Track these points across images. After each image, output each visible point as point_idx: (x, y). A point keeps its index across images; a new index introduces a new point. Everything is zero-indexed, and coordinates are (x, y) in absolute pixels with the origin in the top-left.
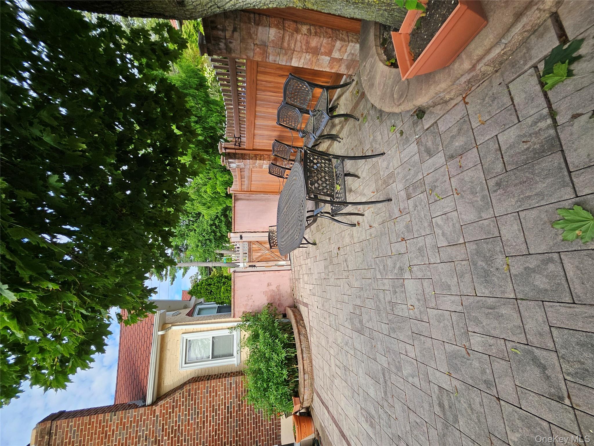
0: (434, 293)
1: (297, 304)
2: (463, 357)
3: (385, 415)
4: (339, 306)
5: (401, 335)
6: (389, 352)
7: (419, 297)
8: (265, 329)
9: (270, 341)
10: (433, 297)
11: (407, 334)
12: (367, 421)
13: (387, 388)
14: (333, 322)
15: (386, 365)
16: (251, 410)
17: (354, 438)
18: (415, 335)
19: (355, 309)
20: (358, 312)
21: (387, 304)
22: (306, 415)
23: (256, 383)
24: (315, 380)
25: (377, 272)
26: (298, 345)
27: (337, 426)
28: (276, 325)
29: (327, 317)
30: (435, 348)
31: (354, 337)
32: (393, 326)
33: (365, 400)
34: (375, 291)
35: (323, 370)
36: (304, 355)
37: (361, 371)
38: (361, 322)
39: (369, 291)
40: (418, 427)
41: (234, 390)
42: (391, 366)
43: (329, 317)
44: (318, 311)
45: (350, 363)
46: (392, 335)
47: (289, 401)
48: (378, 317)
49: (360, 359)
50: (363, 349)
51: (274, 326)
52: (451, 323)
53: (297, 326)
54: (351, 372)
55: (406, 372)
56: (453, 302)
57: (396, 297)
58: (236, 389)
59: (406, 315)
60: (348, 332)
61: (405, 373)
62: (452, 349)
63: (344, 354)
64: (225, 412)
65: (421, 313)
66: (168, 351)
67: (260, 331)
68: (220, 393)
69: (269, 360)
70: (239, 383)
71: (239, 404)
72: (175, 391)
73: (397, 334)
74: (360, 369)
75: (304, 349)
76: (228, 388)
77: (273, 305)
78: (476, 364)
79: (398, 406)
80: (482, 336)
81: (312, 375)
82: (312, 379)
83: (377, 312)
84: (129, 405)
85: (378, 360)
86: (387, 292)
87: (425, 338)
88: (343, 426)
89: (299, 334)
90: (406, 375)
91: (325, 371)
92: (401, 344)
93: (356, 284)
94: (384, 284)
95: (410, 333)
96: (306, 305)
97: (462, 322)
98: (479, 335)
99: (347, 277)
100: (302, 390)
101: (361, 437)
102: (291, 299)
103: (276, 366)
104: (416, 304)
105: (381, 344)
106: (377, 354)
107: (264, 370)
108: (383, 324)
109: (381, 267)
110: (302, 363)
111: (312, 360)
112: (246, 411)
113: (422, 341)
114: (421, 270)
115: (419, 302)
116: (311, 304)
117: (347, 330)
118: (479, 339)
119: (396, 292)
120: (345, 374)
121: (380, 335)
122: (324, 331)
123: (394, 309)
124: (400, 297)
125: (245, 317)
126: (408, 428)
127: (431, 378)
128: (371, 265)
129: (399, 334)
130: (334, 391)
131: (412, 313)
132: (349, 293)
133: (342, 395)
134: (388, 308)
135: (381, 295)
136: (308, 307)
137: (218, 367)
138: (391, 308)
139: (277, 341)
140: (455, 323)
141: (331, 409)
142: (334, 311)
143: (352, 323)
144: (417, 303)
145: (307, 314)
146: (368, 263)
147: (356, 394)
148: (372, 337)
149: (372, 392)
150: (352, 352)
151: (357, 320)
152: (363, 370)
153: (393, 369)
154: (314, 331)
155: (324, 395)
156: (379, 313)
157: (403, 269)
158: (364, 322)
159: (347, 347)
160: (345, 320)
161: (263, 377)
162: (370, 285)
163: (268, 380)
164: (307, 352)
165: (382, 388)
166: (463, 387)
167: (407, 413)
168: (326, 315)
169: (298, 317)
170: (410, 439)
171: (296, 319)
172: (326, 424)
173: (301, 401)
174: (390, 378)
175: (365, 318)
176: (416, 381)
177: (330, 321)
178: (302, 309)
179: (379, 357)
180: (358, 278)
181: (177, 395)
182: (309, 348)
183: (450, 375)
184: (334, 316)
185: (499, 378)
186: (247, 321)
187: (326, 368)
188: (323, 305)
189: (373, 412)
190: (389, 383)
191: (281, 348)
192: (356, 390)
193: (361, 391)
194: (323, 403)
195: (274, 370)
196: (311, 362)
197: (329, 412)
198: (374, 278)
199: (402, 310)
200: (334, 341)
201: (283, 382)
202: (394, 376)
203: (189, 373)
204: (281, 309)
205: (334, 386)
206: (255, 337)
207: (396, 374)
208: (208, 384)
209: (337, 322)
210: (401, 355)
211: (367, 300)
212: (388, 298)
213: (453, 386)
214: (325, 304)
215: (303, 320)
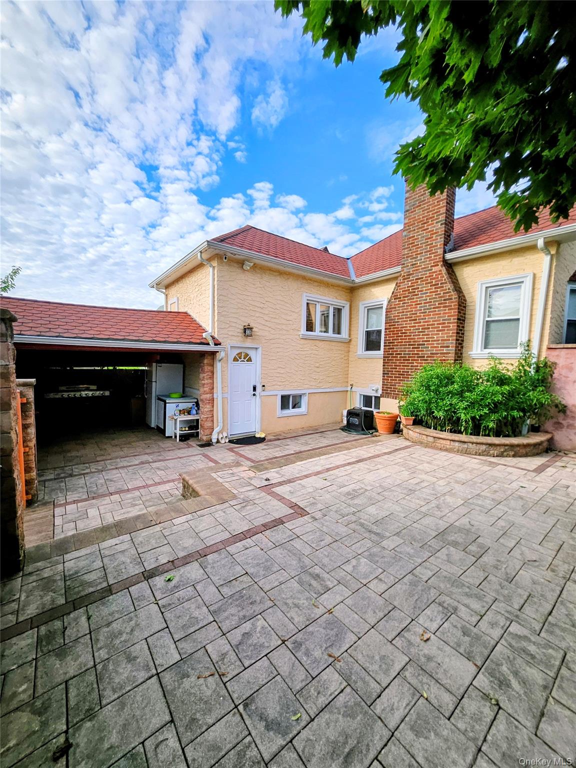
0: (425, 695)
1: (552, 454)
2: (331, 646)
3: (347, 512)
4: (501, 523)
5: (401, 589)
6: (394, 558)
7: (433, 664)
8: (512, 395)
9: (489, 401)
10: (419, 687)
11: (397, 598)
12: (354, 490)
13: (364, 530)
14: (480, 502)
15: (385, 543)
16: (416, 369)
17: (349, 471)
18: (390, 609)
19: (481, 546)
20: (473, 548)
21: (456, 604)
22: (397, 428)
23: (438, 377)
24: (423, 449)
25: (525, 632)
26: (474, 439)
27: (370, 458)
28: (515, 413)
29: (495, 496)
30: (361, 620)
31: (441, 522)
32: (419, 588)
33: (370, 498)
34: (489, 599)
35: (428, 463)
36: (457, 444)
37: (398, 508)
38: (455, 544)
39: (497, 591)
40: (319, 540)
41: (440, 350)
42: (379, 550)
43: (493, 500)
44: (515, 485)
45: (413, 500)
46: (410, 577)
47: (412, 413)
48: (445, 574)
49: (410, 516)
50: (419, 526)
51: (513, 409)
52: (371, 673)
53: (507, 445)
54: (404, 496)
55: (363, 564)
56: (392, 709)
57: (455, 627)
58: (441, 353)
59: (421, 620)
60: (452, 518)
61: (363, 560)
62: (346, 641)
63: (428, 497)
64: (420, 341)
65: (410, 643)
66: (509, 260)
67: (506, 388)
68: (440, 335)
69: (462, 396)
70: (447, 357)
71: (424, 357)
72: (453, 283)
73: (406, 584)
74: (401, 509)
75: (466, 446)
76: (444, 343)
77: (561, 414)
78: (317, 653)
79: (343, 530)
80: (333, 696)
81: (431, 447)
82: (428, 446)
83: (454, 578)
84: (449, 236)
85: (395, 537)
86: (474, 619)
87: (378, 618)
88: (365, 464)
89: (490, 445)
90: (361, 560)
91: (425, 465)
92: (392, 580)
93: (525, 576)
94: (493, 625)
95: (396, 603)
96: (540, 470)
97: (362, 689)
98: (336, 693)
99: (551, 568)
100: (418, 430)
101: (347, 478)
102: (569, 447)
103: (451, 404)
104: (427, 649)
105: (409, 554)
106: (402, 541)
107: (450, 388)
108: (431, 574)
109: (532, 649)
110: (447, 438)
111: (449, 452)
112: (416, 364)
113: (377, 611)
114: (477, 718)
115: (425, 656)
116: (537, 479)
117: (454, 517)
118: (332, 689)
119: (464, 634)
120: (406, 488)
121: (420, 561)
122: (475, 483)
123: (441, 608)
124: (453, 634)
125: (546, 365)
126: (325, 529)
127: (341, 587)
128: (552, 633)
129: (404, 587)
130: (399, 467)
131: (417, 629)
132: (516, 553)
133: (390, 474)
134: (448, 600)
135: (476, 605)
136: (533, 471)
137: (473, 330)
138: (445, 605)
139: (486, 411)
140: (368, 678)
141: (386, 457)
142: (497, 512)
143: (460, 530)
144: (426, 652)
145: (523, 465)
146: (564, 630)
147: (381, 491)
148: (425, 547)
149: (372, 510)
150: (423, 509)
151: (460, 540)
152: (397, 512)
153: (375, 550)
154: (486, 468)
155: (403, 454)
156: (449, 579)
157: (500, 687)
158: (452, 549)
159: (434, 505)
160: (472, 522)
161: (442, 387)
162: (508, 599)
163: (437, 392)
164: (460, 449)
165: (368, 524)
166: (313, 615)
167: (334, 537)
168: (499, 496)
169: (523, 451)
170: (317, 525)
171: (518, 446)
172: (378, 447)
173: (408, 427)
174: (370, 539)
175: (457, 554)
176: (348, 568)
177: (486, 498)
178: (538, 461)
179: (398, 540)
180: (539, 588)
181: (449, 286)
182: (466, 452)
183: (330, 612)
184: (490, 507)
185: (293, 664)
186: (538, 370)
187: (426, 467)
188: (521, 498)
189: (356, 501)
190: (367, 535)
191: (473, 415)
192: (384, 493)
193: (380, 498)
194: (397, 450)
195: (447, 402)
196: (447, 450)
197: (386, 454)
198: (517, 616)
199: (430, 619)
200: (453, 491)
201: (431, 409)
202: (368, 545)
203: (473, 294)
204: (549, 426)
205: (404, 469)
206: (502, 381)
207: (369, 549)
208: (454, 319)
209: (478, 508)
210: (381, 570)
211: (482, 575)
212: (463, 611)
213: (320, 606)
214: (521, 503)
215: (514, 456)
